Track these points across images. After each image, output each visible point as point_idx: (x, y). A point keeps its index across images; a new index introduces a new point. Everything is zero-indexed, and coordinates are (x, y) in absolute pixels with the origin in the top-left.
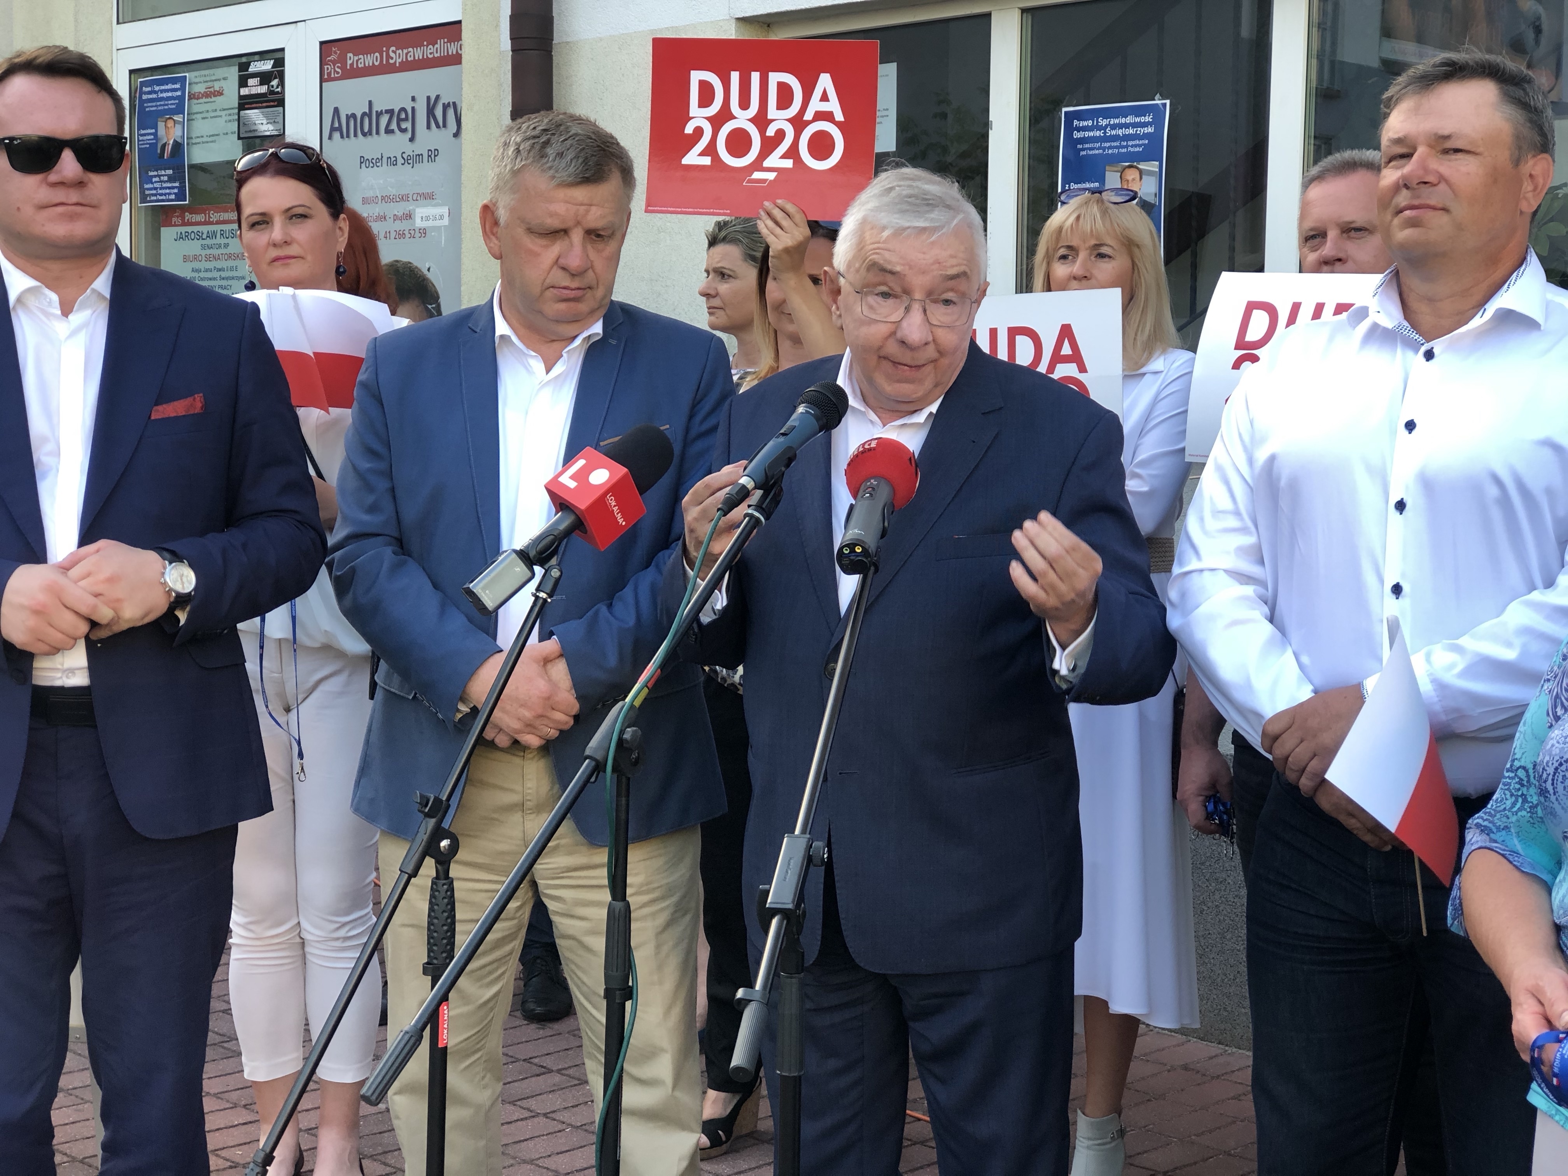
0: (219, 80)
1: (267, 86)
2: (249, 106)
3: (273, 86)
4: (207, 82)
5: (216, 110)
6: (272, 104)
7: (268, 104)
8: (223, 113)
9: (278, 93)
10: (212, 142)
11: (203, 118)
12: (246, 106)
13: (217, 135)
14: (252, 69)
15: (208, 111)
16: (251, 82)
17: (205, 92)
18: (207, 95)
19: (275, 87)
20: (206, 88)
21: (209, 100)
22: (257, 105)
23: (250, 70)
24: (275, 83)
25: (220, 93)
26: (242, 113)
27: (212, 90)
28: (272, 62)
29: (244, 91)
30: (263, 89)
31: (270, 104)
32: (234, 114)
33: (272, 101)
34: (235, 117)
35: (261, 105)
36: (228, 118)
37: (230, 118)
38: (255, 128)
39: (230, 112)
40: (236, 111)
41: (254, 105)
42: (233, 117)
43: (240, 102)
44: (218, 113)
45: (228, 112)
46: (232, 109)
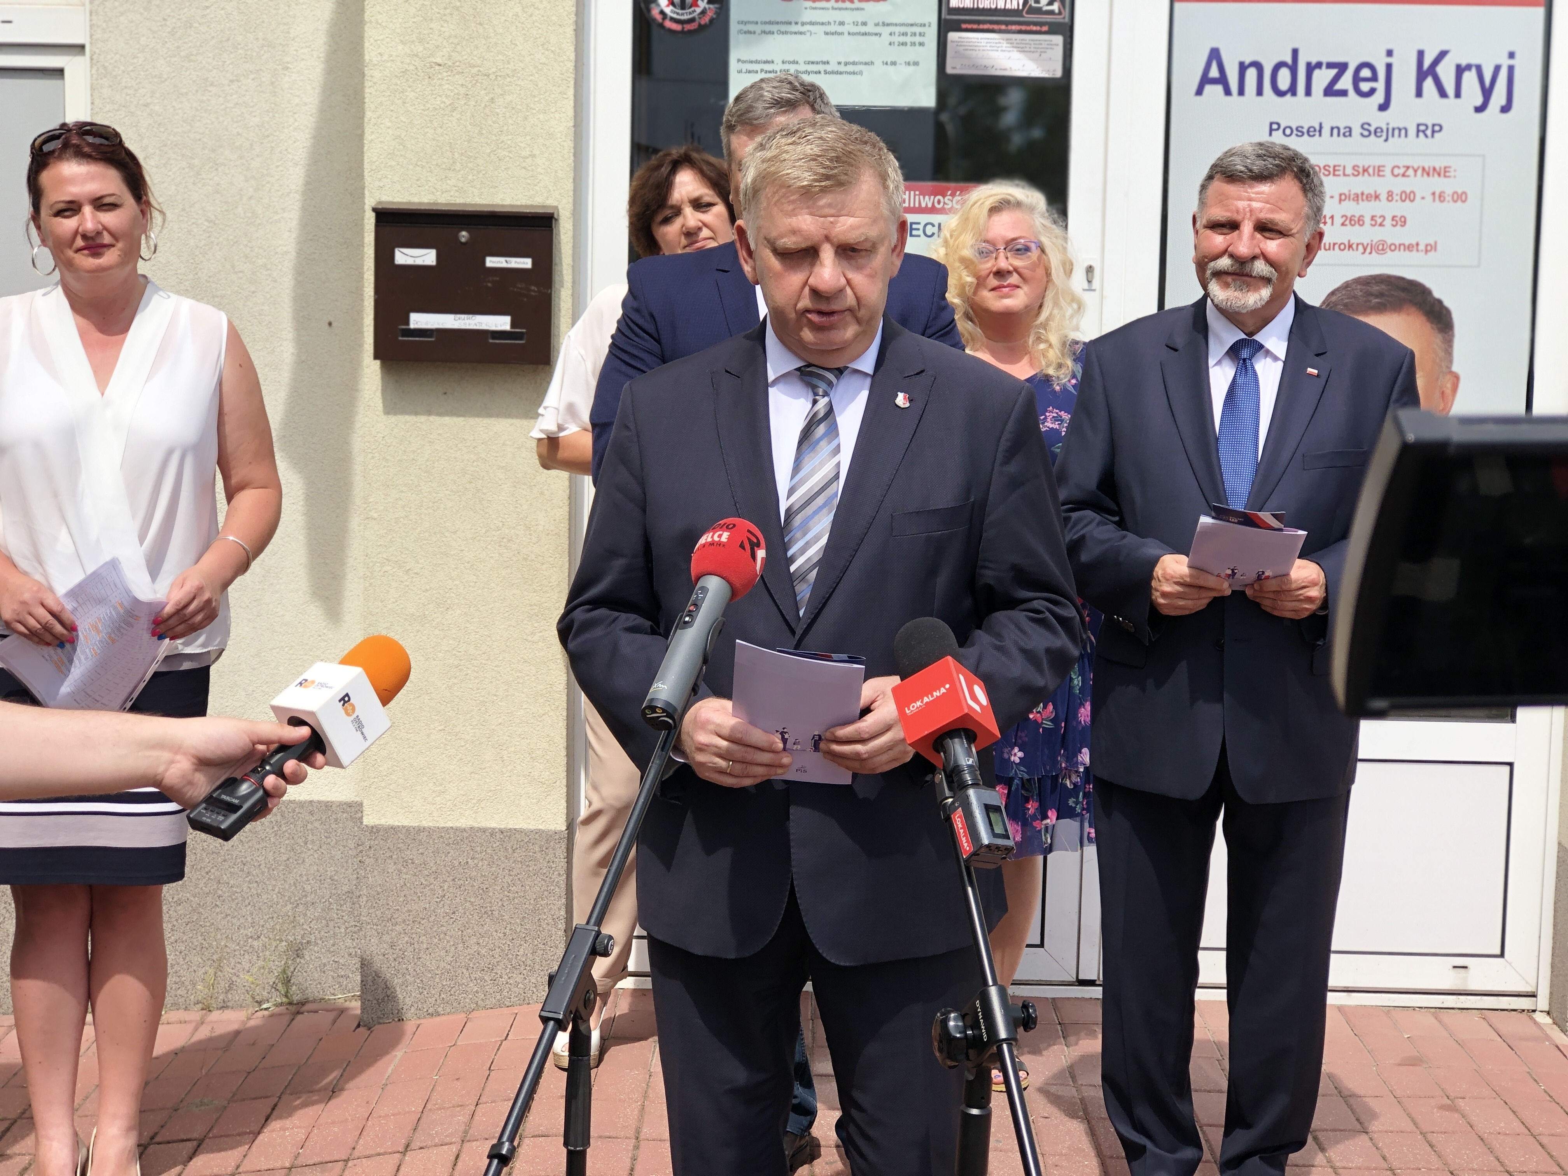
2: (975, 26)
3: (1037, 1)
5: (864, 24)
6: (1035, 28)
7: (1023, 28)
8: (885, 31)
9: (1052, 12)
10: (854, 73)
11: (827, 33)
13: (866, 64)
15: (842, 23)
19: (1043, 3)
21: (848, 4)
22: (996, 27)
26: (953, 36)
29: (961, 3)
30: (1014, 3)
31: (1028, 28)
32: (915, 34)
33: (1035, 24)
34: (918, 39)
35: (1003, 27)
36: (897, 39)
37: (902, 39)
38: (989, 63)
39: (903, 29)
40: (921, 29)
41: (986, 26)
42: (914, 39)
43: (949, 17)
44: (869, 28)
45: (897, 30)
46: (912, 25)
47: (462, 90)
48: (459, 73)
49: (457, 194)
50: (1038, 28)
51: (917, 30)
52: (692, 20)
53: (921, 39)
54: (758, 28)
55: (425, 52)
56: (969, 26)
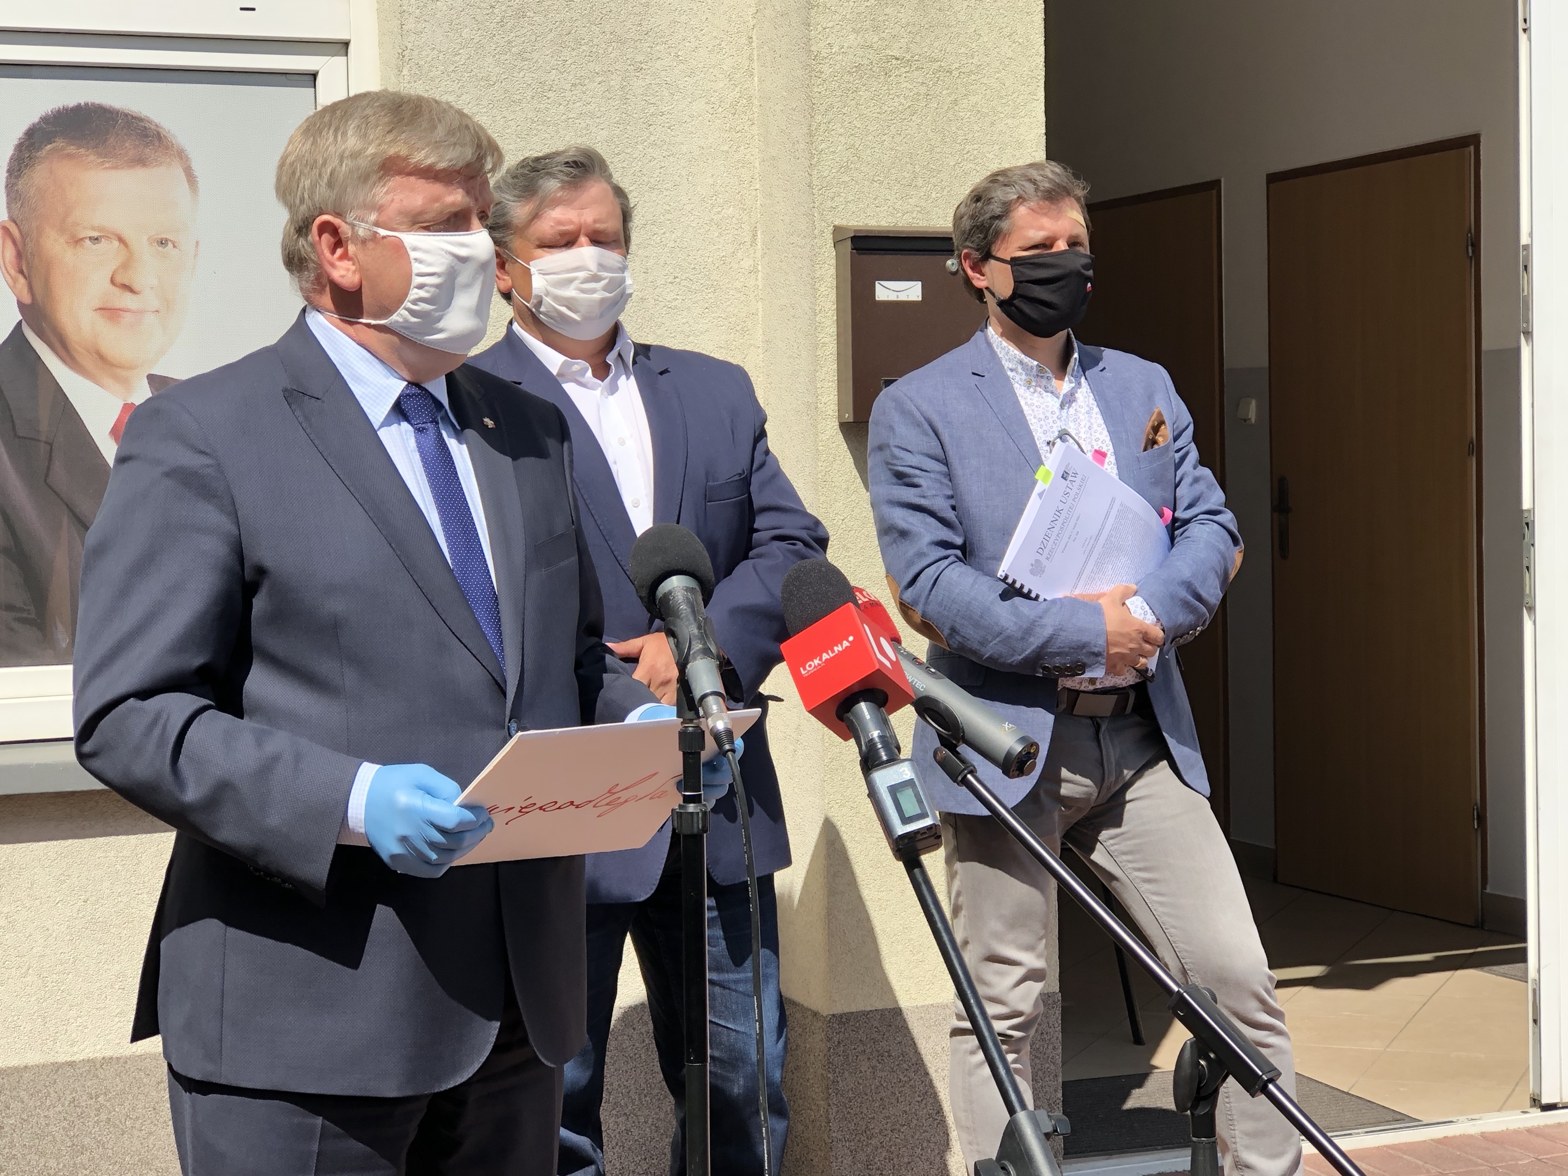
47: (923, 90)
48: (917, 69)
49: (920, 216)
55: (880, 42)
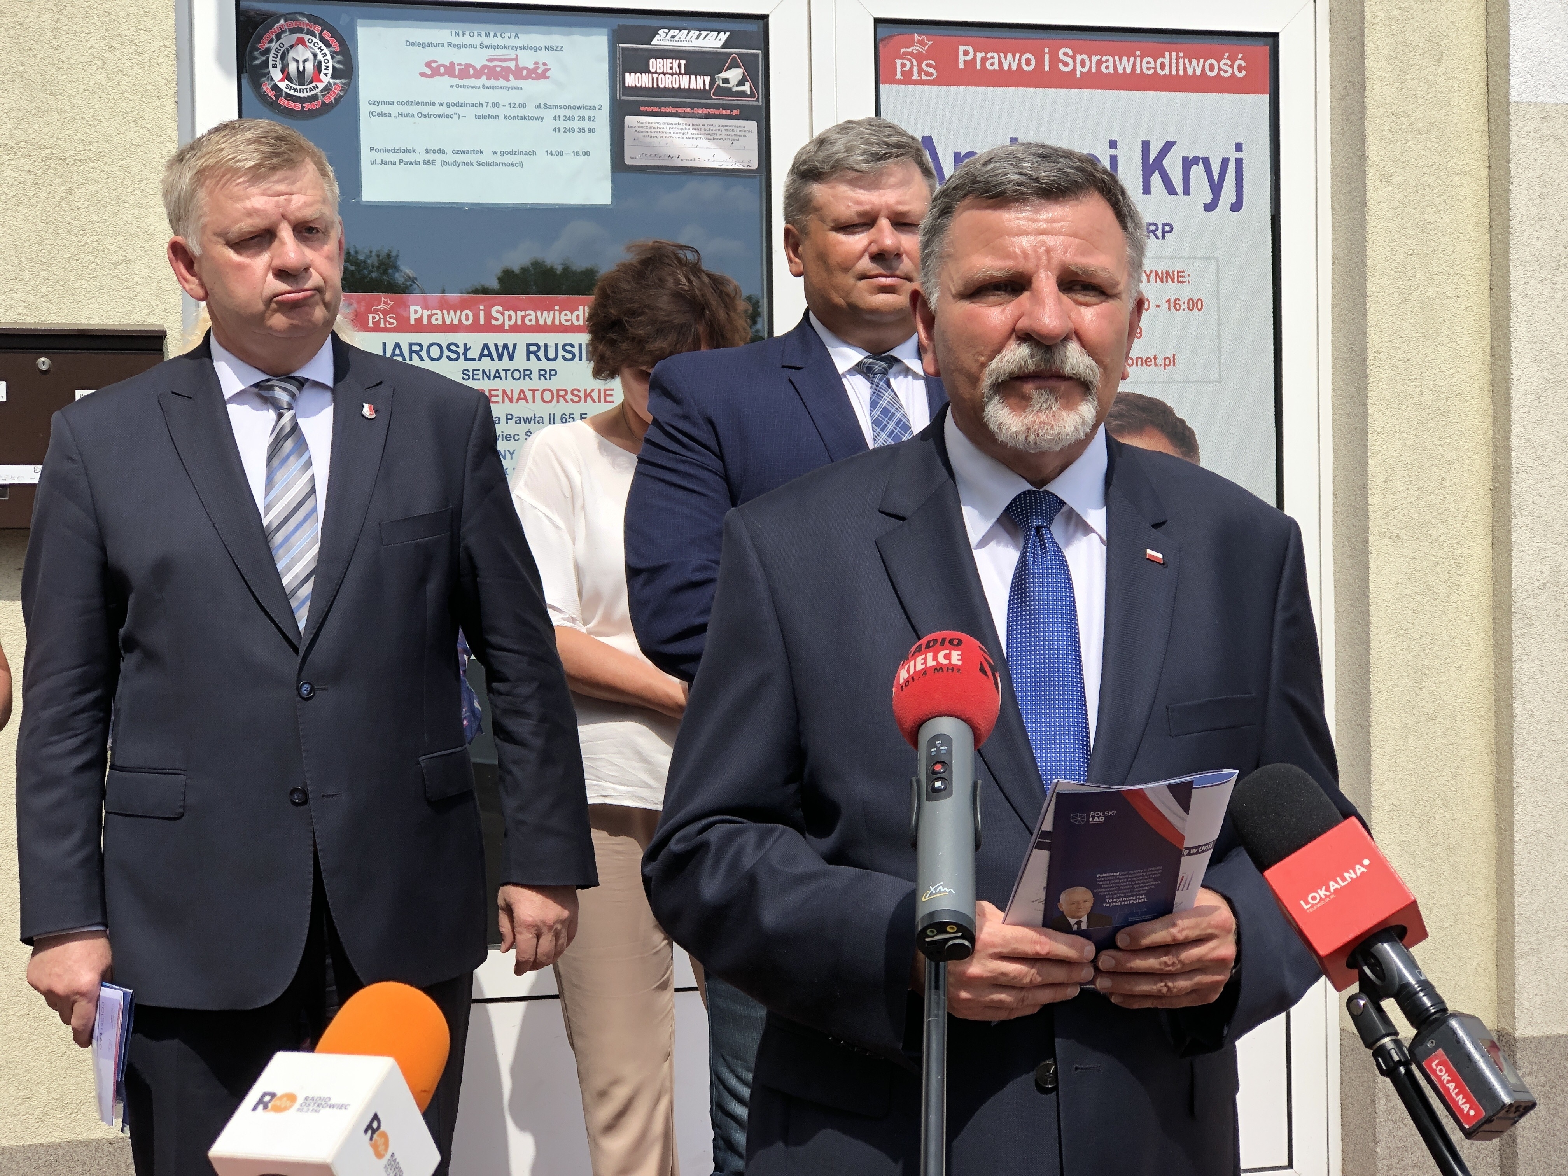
0: (536, 49)
1: (708, 79)
2: (656, 109)
3: (726, 81)
4: (494, 47)
5: (523, 106)
6: (724, 112)
7: (712, 111)
8: (549, 114)
9: (743, 94)
10: (513, 165)
11: (477, 117)
12: (642, 109)
13: (526, 153)
14: (662, 39)
15: (496, 105)
16: (656, 64)
17: (484, 67)
18: (490, 72)
19: (733, 82)
20: (488, 60)
21: (502, 82)
22: (680, 110)
23: (655, 42)
24: (734, 75)
25: (539, 74)
26: (630, 120)
27: (512, 65)
28: (724, 36)
29: (631, 80)
30: (700, 82)
31: (717, 112)
32: (583, 119)
33: (725, 107)
34: (586, 124)
35: (689, 110)
36: (562, 124)
37: (569, 124)
38: (674, 152)
39: (569, 113)
40: (591, 113)
41: (669, 109)
42: (582, 124)
43: (623, 98)
44: (529, 111)
45: (562, 113)
46: (579, 108)
48: (24, 156)
50: (729, 112)
51: (587, 113)
52: (314, 98)
53: (592, 125)
54: (394, 110)
56: (649, 109)
